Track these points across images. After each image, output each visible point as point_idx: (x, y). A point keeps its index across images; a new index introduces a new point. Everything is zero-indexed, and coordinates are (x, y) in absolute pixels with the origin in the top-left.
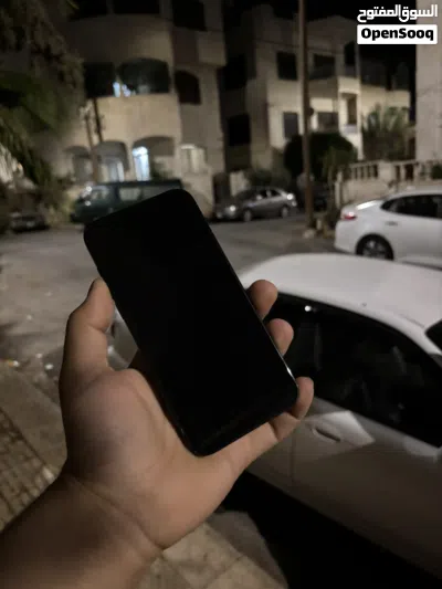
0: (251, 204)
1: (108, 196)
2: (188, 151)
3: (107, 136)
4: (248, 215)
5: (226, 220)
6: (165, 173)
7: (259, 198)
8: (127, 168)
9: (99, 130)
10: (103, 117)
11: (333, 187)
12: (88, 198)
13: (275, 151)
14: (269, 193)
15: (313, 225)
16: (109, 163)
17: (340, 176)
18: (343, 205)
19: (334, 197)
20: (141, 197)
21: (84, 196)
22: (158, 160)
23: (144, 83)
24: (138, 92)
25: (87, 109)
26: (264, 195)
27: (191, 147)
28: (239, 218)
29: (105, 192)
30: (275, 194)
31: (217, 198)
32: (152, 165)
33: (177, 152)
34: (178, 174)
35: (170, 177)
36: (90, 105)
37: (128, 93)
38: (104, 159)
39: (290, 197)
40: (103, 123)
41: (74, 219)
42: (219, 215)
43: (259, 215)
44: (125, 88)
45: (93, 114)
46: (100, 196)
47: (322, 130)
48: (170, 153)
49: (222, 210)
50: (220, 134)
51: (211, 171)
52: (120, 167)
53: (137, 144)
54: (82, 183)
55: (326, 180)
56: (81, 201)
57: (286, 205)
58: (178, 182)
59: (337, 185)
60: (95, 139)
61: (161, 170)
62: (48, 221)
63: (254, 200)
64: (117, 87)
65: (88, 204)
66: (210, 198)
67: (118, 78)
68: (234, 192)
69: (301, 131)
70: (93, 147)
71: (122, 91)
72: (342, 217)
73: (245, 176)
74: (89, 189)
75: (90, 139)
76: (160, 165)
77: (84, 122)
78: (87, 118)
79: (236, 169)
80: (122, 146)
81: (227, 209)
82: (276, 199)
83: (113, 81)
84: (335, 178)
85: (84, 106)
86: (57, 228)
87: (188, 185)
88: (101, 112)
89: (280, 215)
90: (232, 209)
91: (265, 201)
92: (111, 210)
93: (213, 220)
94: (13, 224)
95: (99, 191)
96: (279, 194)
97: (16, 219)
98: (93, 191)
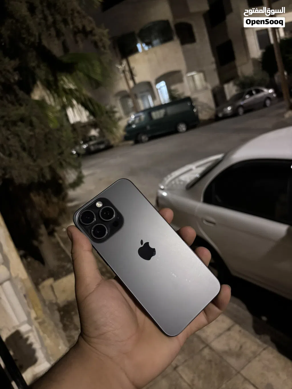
0: (242, 103)
1: (145, 118)
2: (192, 76)
3: (138, 80)
4: (241, 111)
5: (226, 117)
6: (179, 95)
7: (247, 96)
8: (154, 98)
9: (133, 78)
10: (134, 68)
12: (133, 123)
13: (254, 61)
14: (254, 92)
16: (142, 98)
20: (166, 114)
21: (130, 122)
22: (173, 87)
23: (156, 39)
24: (153, 46)
25: (123, 66)
26: (251, 94)
27: (193, 73)
28: (235, 114)
29: (143, 116)
30: (258, 91)
31: (217, 104)
32: (170, 91)
33: (185, 79)
34: (188, 94)
35: (182, 97)
36: (124, 62)
37: (146, 48)
38: (139, 95)
39: (271, 91)
40: (134, 72)
41: (126, 138)
42: (220, 115)
43: (249, 109)
44: (144, 45)
45: (127, 68)
46: (140, 119)
47: (288, 36)
48: (181, 81)
49: (222, 110)
50: (213, 59)
51: (210, 87)
52: (150, 98)
53: (158, 81)
54: (127, 114)
56: (129, 125)
57: (268, 97)
58: (188, 99)
60: (131, 84)
61: (176, 94)
62: (112, 142)
63: (244, 99)
64: (139, 46)
65: (134, 126)
66: (212, 105)
67: (139, 40)
68: (228, 97)
69: (272, 41)
70: (131, 89)
71: (143, 48)
73: (235, 84)
74: (133, 117)
75: (128, 84)
76: (175, 90)
77: (122, 75)
78: (124, 72)
79: (227, 81)
80: (149, 84)
81: (225, 110)
82: (260, 95)
83: (136, 43)
85: (121, 64)
86: (118, 146)
87: (196, 100)
88: (132, 65)
89: (265, 106)
90: (229, 108)
91: (252, 98)
92: (148, 128)
93: (216, 119)
94: (92, 148)
95: (139, 116)
96: (262, 91)
97: (93, 145)
98: (135, 118)
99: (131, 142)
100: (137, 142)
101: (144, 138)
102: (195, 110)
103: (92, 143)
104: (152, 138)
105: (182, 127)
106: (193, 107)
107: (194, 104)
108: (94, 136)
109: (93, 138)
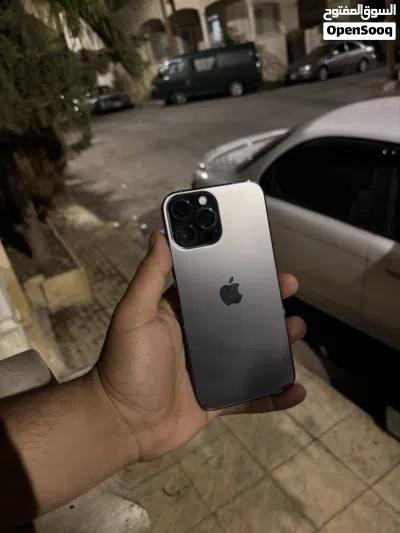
0: (327, 62)
1: (185, 68)
4: (324, 73)
5: (301, 80)
6: (238, 37)
7: (336, 52)
9: (171, 0)
12: (167, 72)
14: (346, 48)
15: (394, 77)
20: (215, 65)
21: (162, 70)
22: (230, 24)
26: (341, 50)
28: (314, 78)
30: (353, 47)
31: (291, 59)
32: (225, 30)
34: (251, 38)
35: (243, 42)
39: (370, 49)
41: (154, 95)
42: (293, 77)
43: (335, 73)
46: (176, 69)
48: (243, 15)
49: (297, 70)
51: (284, 30)
54: (159, 58)
56: (161, 76)
57: (364, 57)
58: (251, 46)
60: (169, 10)
61: (233, 35)
62: (133, 100)
65: (167, 78)
66: (284, 59)
68: (309, 50)
70: (167, 19)
73: (321, 31)
74: (167, 63)
75: (164, 10)
76: (233, 29)
79: (311, 26)
80: (195, 13)
81: (301, 69)
82: (354, 53)
86: (141, 107)
87: (261, 48)
89: (358, 70)
90: (307, 68)
91: (343, 56)
92: (188, 83)
93: (287, 82)
94: (103, 105)
95: (176, 64)
96: (359, 47)
97: (105, 100)
98: (170, 65)
99: (161, 102)
100: (170, 102)
101: (180, 98)
102: (258, 65)
103: (103, 97)
104: (191, 99)
105: (237, 89)
106: (256, 59)
107: (258, 55)
109: (105, 90)
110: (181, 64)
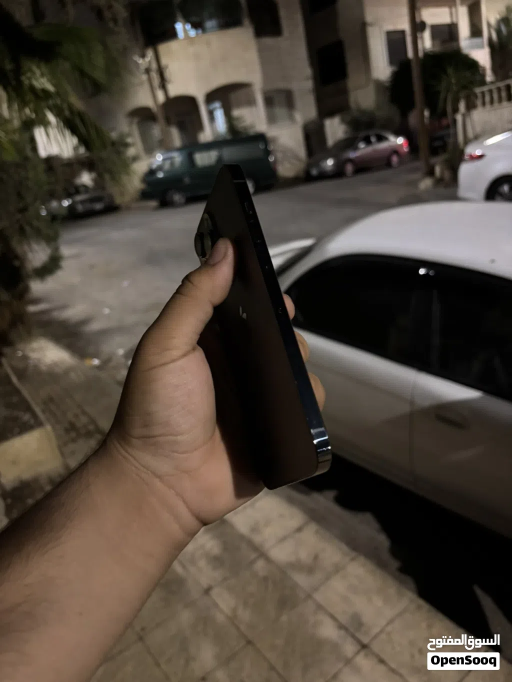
0: (352, 155)
1: (182, 163)
3: (175, 90)
4: (349, 168)
5: (324, 176)
6: (245, 128)
7: (362, 145)
9: (163, 85)
10: (167, 67)
11: (455, 121)
12: (160, 168)
13: (379, 84)
14: (373, 139)
15: (431, 173)
17: (462, 106)
18: (467, 141)
19: (455, 134)
20: (220, 160)
21: (154, 166)
22: (236, 112)
23: (211, 18)
24: (204, 30)
25: (147, 59)
26: (368, 142)
28: (338, 173)
30: (381, 139)
31: (310, 152)
32: (230, 119)
33: (258, 100)
34: (260, 128)
35: (252, 132)
36: (150, 54)
37: (192, 33)
39: (400, 141)
40: (167, 74)
41: (145, 195)
42: (314, 172)
43: (363, 167)
44: (188, 27)
45: (154, 66)
46: (172, 164)
47: (438, 49)
48: (251, 102)
49: (317, 164)
50: (308, 71)
51: (300, 119)
53: (210, 98)
54: (149, 151)
55: (444, 114)
56: (152, 172)
57: (395, 151)
58: (261, 138)
59: (459, 118)
60: (160, 96)
61: (240, 125)
62: (118, 200)
63: (356, 148)
64: (179, 27)
65: (160, 175)
66: (302, 152)
67: (179, 16)
68: (330, 142)
69: (410, 54)
70: (159, 106)
71: (186, 31)
72: (466, 157)
73: (343, 121)
74: (159, 158)
75: (154, 97)
76: (238, 119)
77: (144, 77)
78: (148, 71)
79: (331, 114)
80: (192, 100)
81: (323, 165)
82: (383, 145)
83: (174, 21)
84: (456, 110)
85: (143, 56)
86: (128, 208)
87: (274, 140)
88: (164, 61)
89: (388, 164)
90: (330, 162)
91: (370, 149)
92: (187, 180)
93: (307, 178)
94: (80, 208)
95: (171, 158)
96: (386, 139)
97: (82, 202)
98: (164, 160)
99: (154, 203)
100: (165, 203)
101: (177, 198)
102: (271, 159)
103: (79, 198)
104: (192, 200)
106: (268, 153)
107: (271, 147)
108: (85, 186)
109: (82, 189)
110: (178, 158)
